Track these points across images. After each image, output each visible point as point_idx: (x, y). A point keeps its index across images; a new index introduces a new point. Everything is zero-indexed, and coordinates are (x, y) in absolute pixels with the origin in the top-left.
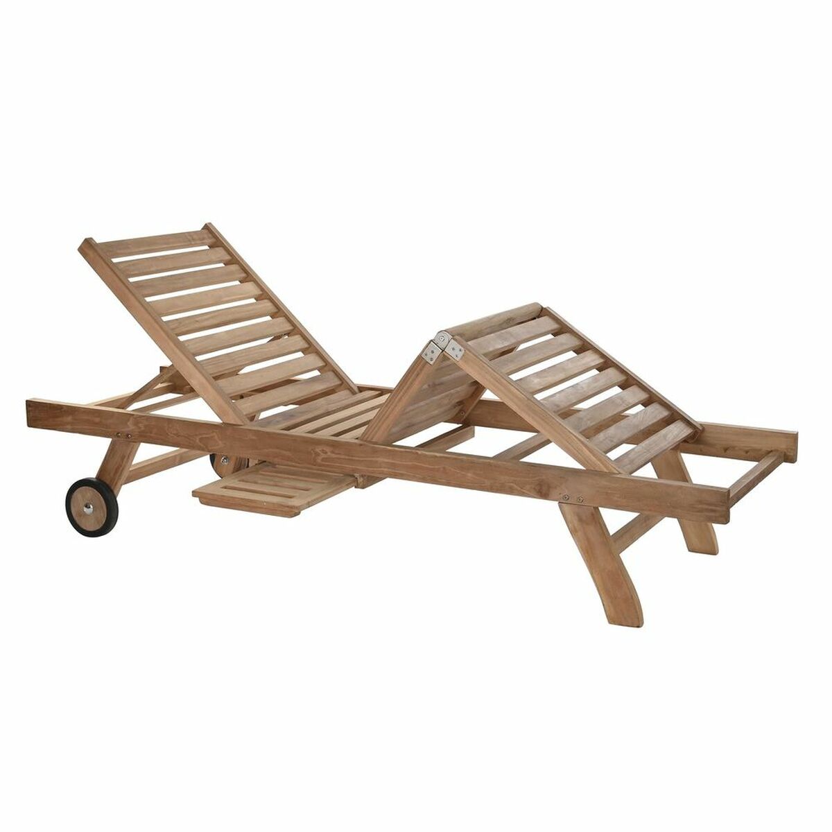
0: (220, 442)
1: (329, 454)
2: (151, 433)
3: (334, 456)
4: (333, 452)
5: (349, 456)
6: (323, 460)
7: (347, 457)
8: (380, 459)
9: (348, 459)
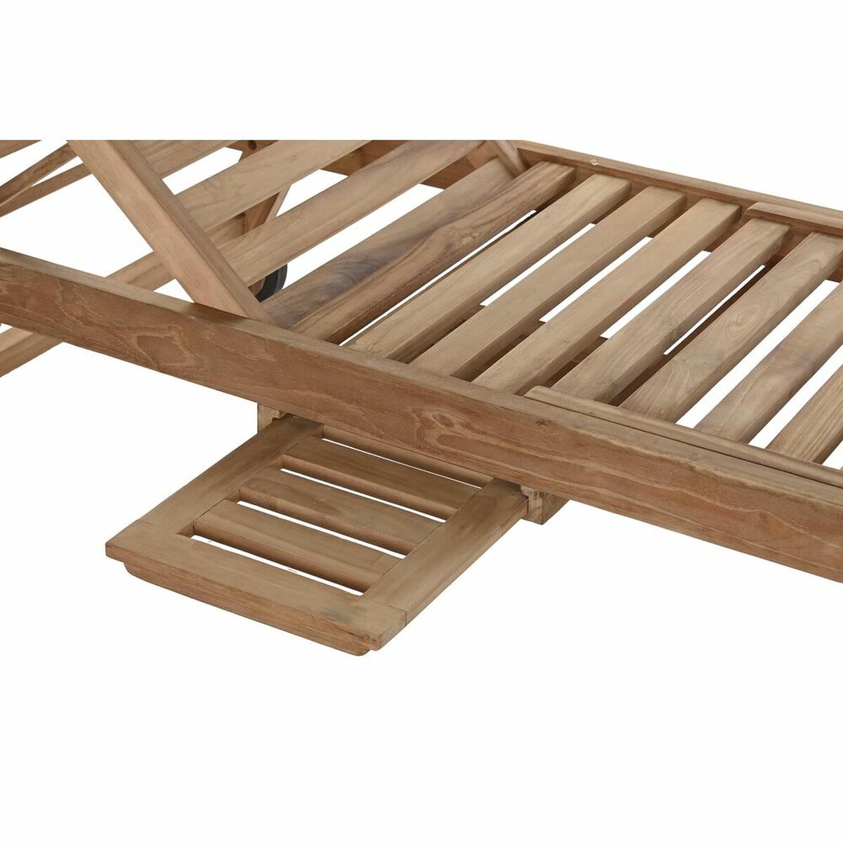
0: (187, 354)
1: (457, 428)
2: (23, 305)
3: (469, 434)
4: (467, 426)
5: (506, 441)
6: (442, 439)
7: (503, 444)
8: (592, 466)
9: (510, 451)
